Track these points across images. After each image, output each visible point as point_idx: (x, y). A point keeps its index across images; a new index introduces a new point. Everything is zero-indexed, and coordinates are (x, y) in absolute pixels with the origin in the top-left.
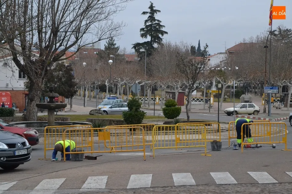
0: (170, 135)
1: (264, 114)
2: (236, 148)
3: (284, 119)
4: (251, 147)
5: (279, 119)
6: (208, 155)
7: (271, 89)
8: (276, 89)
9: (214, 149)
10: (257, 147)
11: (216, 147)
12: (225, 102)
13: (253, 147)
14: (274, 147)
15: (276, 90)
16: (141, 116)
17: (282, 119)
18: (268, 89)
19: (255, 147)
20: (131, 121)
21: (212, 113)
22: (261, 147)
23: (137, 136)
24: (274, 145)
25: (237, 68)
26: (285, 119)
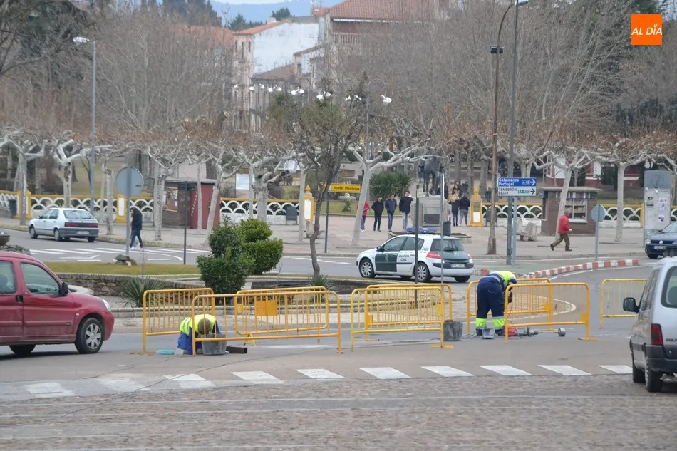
0: (313, 313)
1: (491, 258)
2: (488, 337)
3: (553, 275)
4: (516, 335)
5: (540, 272)
6: (447, 347)
7: (516, 184)
8: (530, 185)
9: (447, 338)
10: (528, 334)
11: (452, 334)
12: (347, 214)
13: (521, 335)
14: (562, 335)
15: (530, 188)
16: (243, 268)
17: (548, 272)
18: (510, 186)
19: (525, 335)
20: (221, 281)
21: (333, 256)
22: (535, 333)
23: (244, 317)
24: (563, 330)
25: (388, 100)
26: (556, 272)
